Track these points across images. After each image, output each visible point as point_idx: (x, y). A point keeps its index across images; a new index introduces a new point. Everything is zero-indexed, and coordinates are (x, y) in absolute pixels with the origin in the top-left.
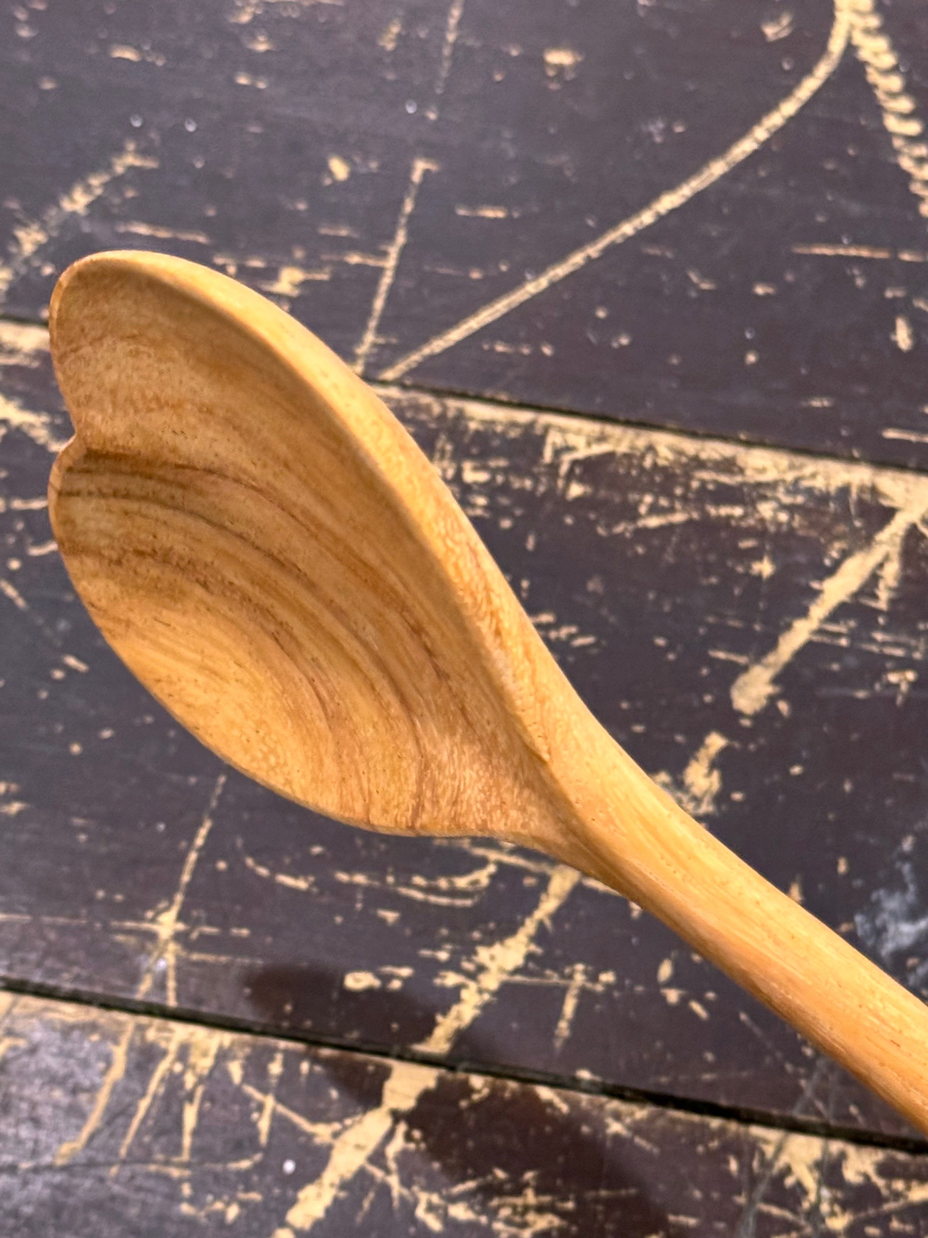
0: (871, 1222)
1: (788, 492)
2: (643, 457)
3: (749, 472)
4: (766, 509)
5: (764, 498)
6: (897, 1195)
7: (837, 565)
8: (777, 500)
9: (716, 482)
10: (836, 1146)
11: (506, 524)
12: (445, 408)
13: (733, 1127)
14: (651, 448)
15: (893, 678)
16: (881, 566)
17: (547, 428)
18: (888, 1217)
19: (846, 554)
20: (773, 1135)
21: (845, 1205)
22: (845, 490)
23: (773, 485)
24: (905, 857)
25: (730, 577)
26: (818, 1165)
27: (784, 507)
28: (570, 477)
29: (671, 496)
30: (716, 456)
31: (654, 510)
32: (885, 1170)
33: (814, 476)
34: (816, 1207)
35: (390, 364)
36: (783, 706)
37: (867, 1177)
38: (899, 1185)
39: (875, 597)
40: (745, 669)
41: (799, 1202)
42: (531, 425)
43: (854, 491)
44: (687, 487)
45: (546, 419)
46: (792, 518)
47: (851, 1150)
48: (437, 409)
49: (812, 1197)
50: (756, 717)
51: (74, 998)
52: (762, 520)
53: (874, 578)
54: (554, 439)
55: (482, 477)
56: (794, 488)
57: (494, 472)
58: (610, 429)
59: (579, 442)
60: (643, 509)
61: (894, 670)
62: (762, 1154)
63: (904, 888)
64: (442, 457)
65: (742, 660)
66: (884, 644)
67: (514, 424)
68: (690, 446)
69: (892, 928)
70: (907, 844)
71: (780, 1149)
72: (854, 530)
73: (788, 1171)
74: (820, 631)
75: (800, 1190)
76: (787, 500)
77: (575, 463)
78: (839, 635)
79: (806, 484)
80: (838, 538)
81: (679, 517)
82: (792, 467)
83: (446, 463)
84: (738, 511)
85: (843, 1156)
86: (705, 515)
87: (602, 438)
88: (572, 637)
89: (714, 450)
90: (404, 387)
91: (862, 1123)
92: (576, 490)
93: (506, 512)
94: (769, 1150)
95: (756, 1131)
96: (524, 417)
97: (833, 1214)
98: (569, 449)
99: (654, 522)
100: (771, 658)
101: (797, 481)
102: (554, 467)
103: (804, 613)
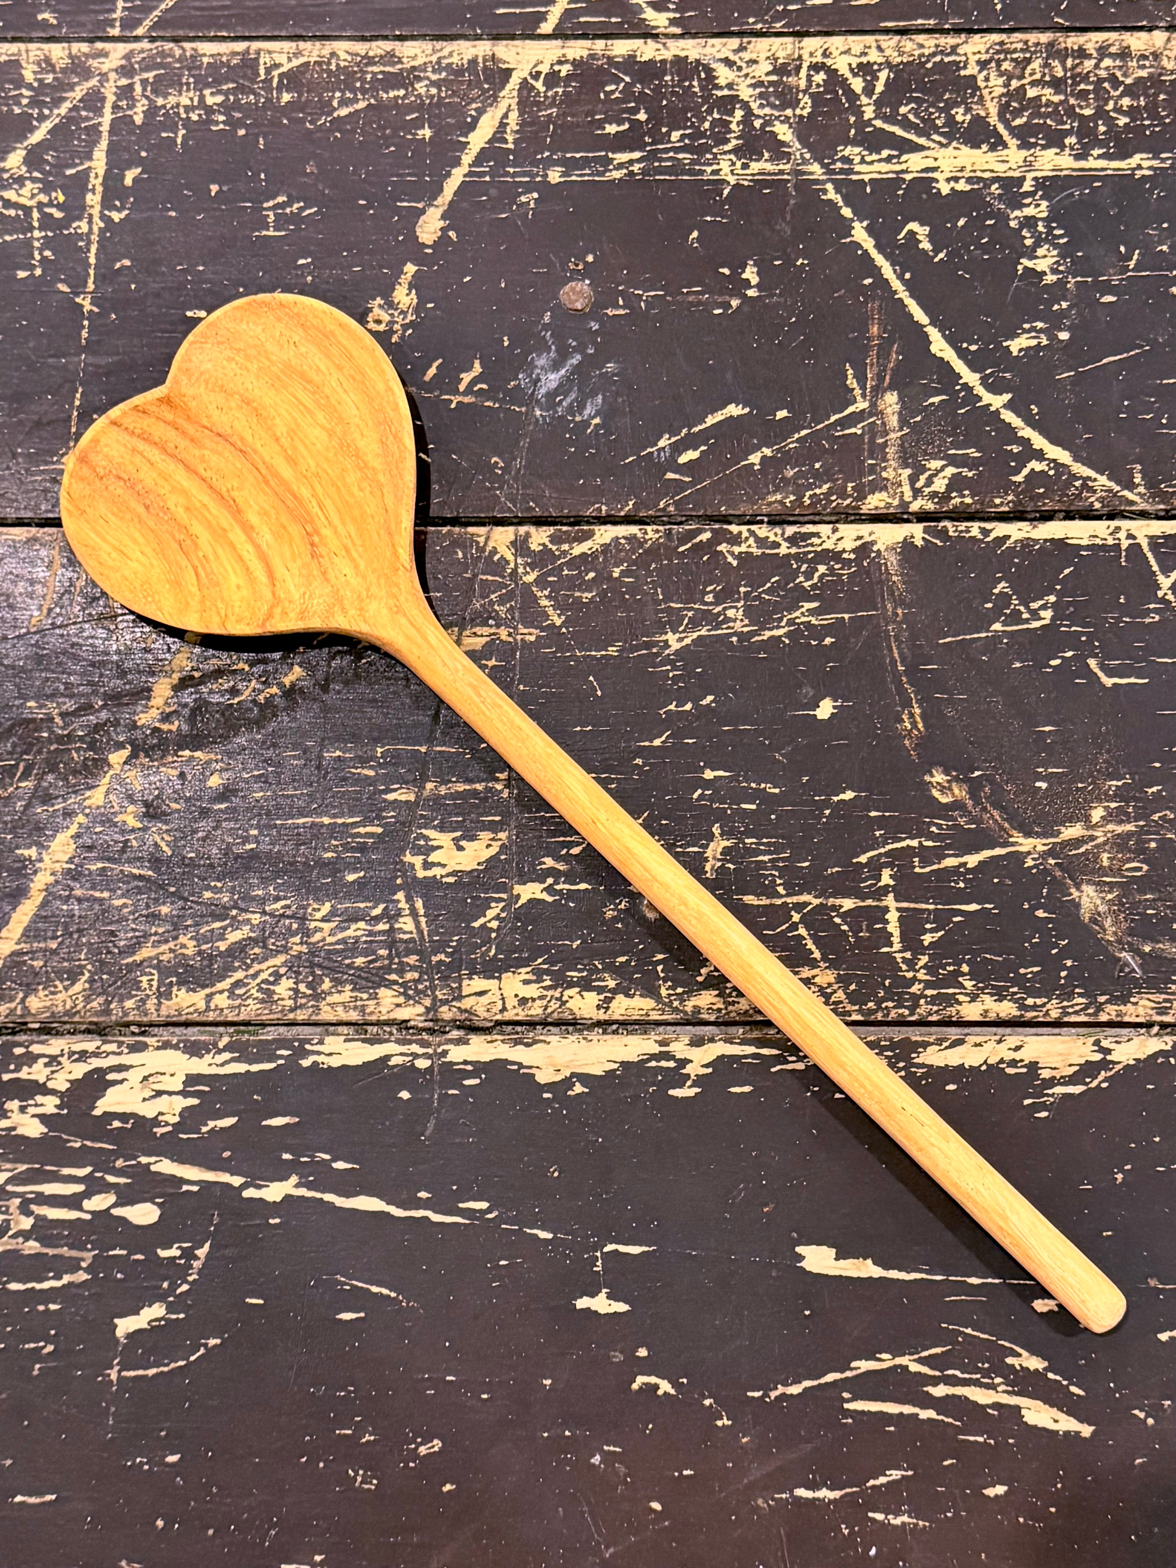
0: (549, 573)
1: (434, 71)
2: (329, 63)
3: (405, 60)
4: (421, 87)
5: (419, 79)
6: (564, 553)
7: (476, 120)
8: (428, 78)
9: (382, 72)
10: (523, 530)
11: (242, 132)
12: (184, 50)
13: (457, 529)
14: (333, 54)
15: (523, 199)
16: (506, 116)
17: (258, 52)
18: (560, 568)
19: (481, 112)
20: (482, 530)
21: (533, 566)
22: (473, 62)
23: (423, 68)
24: (546, 327)
25: (403, 145)
26: (513, 543)
27: (433, 83)
28: (279, 89)
29: (354, 91)
30: (380, 52)
31: (343, 102)
32: (554, 539)
33: (451, 54)
34: (515, 570)
35: (138, 23)
36: (452, 234)
37: (544, 545)
38: (565, 547)
39: (506, 141)
40: (423, 212)
41: (504, 569)
42: (247, 51)
43: (480, 60)
44: (363, 80)
45: (255, 45)
46: (440, 90)
47: (532, 529)
48: (178, 52)
49: (512, 565)
50: (436, 245)
51: (20, 523)
52: (419, 96)
53: (503, 125)
54: (264, 59)
55: (219, 99)
56: (438, 67)
57: (226, 93)
58: (302, 45)
59: (281, 59)
60: (335, 104)
61: (524, 193)
62: (477, 543)
63: (549, 350)
64: (188, 90)
65: (420, 205)
66: (515, 174)
67: (234, 54)
68: (360, 48)
69: (543, 378)
70: (547, 318)
71: (488, 539)
72: (485, 91)
73: (494, 551)
74: (470, 174)
75: (504, 561)
76: (434, 77)
77: (281, 76)
78: (483, 174)
79: (445, 62)
80: (473, 100)
81: (361, 105)
82: (434, 51)
83: (191, 94)
84: (402, 92)
85: (528, 535)
86: (379, 100)
87: (298, 54)
88: (301, 209)
89: (378, 47)
90: (153, 40)
91: (538, 512)
92: (286, 97)
93: (240, 123)
94: (481, 540)
95: (471, 529)
96: (240, 46)
97: (527, 573)
98: (277, 66)
99: (344, 112)
100: (439, 201)
101: (439, 62)
102: (268, 81)
103: (457, 162)
